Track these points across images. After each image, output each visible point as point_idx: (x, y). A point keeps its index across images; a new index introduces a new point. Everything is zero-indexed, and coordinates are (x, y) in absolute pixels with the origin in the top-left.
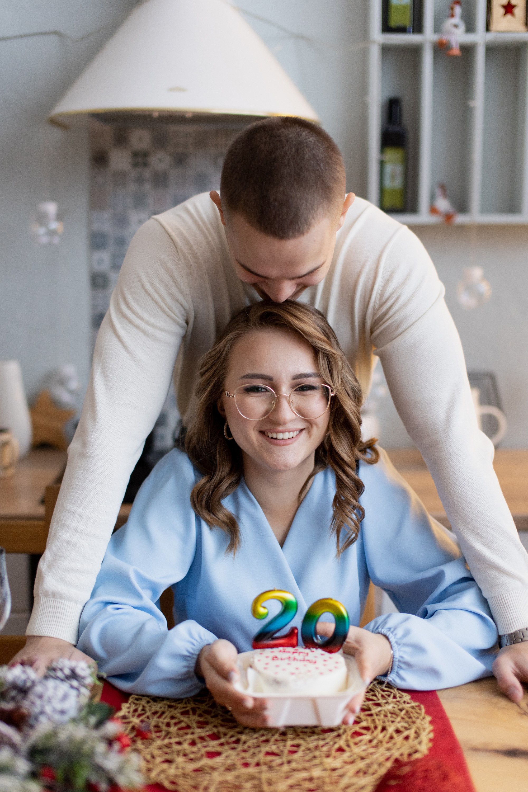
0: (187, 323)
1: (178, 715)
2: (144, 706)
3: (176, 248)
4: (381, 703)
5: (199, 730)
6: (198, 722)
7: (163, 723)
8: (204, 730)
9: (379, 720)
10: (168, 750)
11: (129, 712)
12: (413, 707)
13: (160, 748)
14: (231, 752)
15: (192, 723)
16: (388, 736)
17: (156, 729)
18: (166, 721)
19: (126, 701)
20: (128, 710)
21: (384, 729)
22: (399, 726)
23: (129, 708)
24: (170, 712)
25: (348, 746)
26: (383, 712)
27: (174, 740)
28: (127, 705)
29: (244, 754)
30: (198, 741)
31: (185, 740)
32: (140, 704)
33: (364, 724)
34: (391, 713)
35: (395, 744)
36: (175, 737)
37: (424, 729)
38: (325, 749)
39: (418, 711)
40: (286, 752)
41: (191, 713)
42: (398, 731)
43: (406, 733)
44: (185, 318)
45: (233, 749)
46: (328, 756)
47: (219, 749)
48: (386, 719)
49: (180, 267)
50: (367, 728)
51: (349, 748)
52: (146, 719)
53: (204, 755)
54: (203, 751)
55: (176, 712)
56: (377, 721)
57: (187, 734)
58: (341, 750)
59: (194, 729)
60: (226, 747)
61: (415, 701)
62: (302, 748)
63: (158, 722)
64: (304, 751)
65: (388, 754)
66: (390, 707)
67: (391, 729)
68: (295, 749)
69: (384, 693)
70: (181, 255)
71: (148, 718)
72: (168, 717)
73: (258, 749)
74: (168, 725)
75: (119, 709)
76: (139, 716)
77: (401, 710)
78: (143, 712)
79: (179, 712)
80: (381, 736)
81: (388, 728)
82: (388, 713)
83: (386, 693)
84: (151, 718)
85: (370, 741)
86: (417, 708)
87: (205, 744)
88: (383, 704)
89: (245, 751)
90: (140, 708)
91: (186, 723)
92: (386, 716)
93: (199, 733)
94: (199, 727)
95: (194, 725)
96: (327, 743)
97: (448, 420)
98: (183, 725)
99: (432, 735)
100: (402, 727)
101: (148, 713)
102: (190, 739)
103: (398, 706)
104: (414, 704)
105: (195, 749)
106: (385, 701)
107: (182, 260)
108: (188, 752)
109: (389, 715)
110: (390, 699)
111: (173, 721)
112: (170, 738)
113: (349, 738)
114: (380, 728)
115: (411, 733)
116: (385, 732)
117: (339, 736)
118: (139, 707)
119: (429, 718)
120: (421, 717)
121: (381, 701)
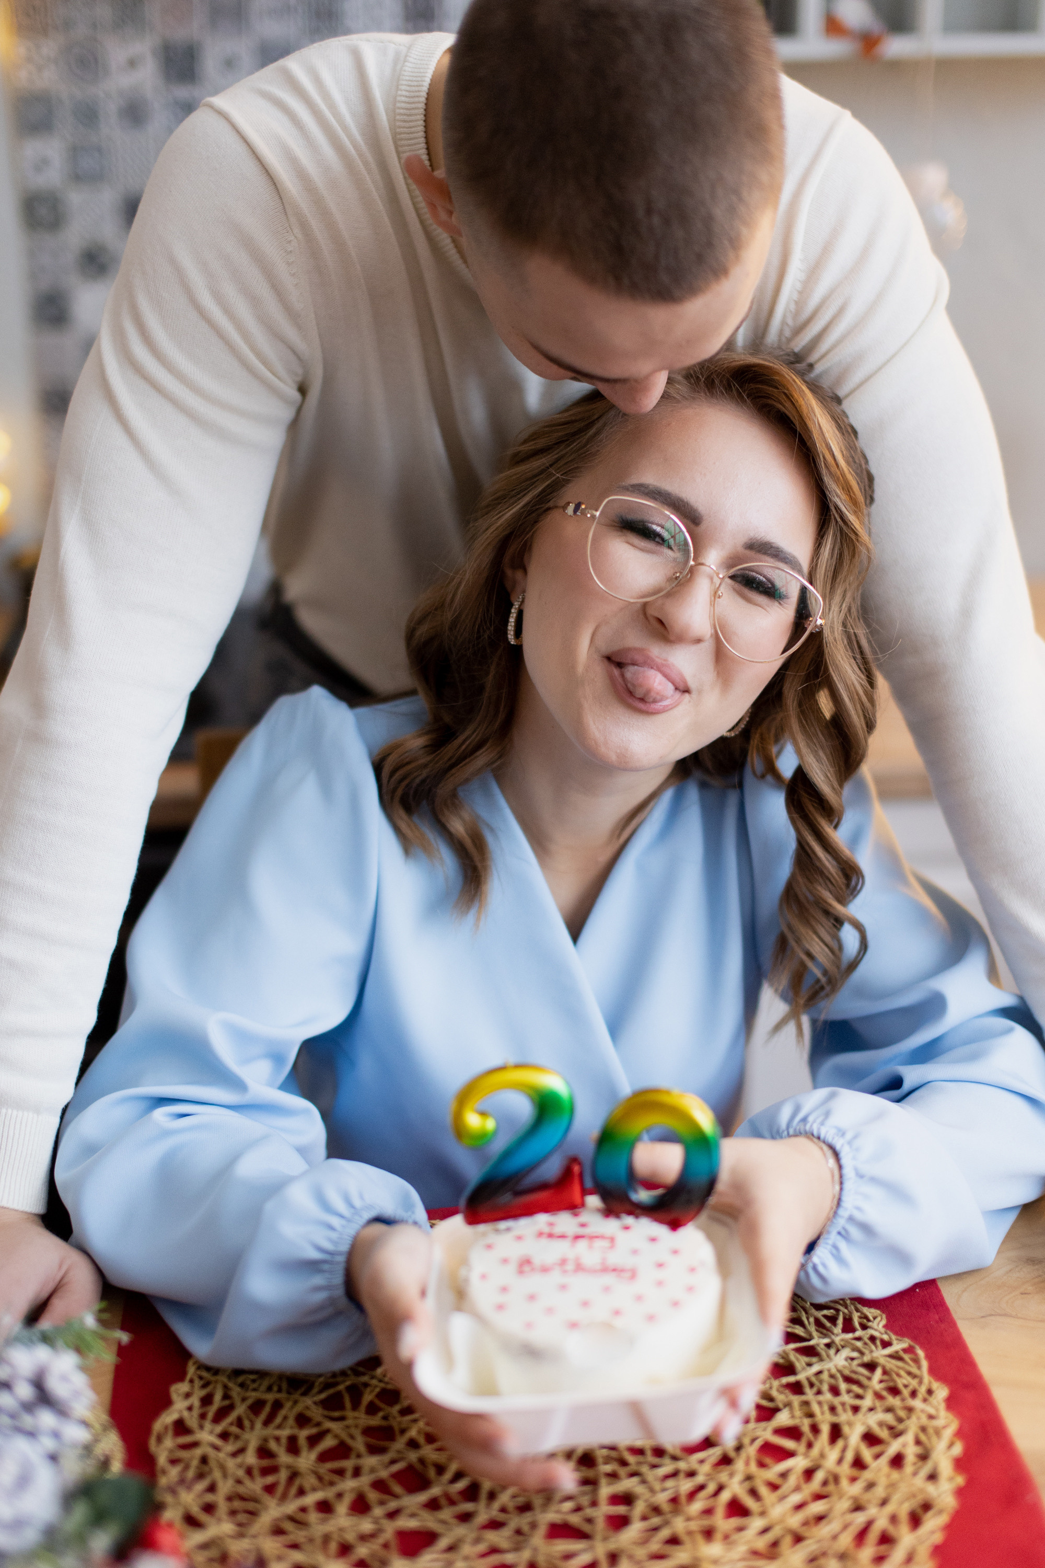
0: (302, 390)
1: (316, 1413)
2: (225, 1387)
3: (281, 198)
4: (818, 1345)
5: (370, 1461)
6: (368, 1431)
7: (277, 1439)
8: (386, 1458)
9: (820, 1403)
10: (299, 1535)
11: (190, 1408)
12: (895, 1356)
13: (278, 1531)
14: (461, 1530)
15: (352, 1437)
16: (849, 1456)
17: (266, 1463)
18: (285, 1433)
19: (181, 1378)
20: (187, 1403)
21: (836, 1433)
22: (873, 1421)
23: (188, 1395)
24: (296, 1402)
25: (753, 1493)
26: (825, 1376)
27: (310, 1499)
28: (183, 1387)
29: (493, 1537)
30: (373, 1496)
31: (340, 1495)
32: (216, 1382)
33: (783, 1419)
34: (848, 1380)
35: (870, 1486)
36: (314, 1489)
37: (938, 1432)
38: (697, 1506)
39: (914, 1370)
40: (600, 1524)
41: (348, 1403)
42: (870, 1439)
43: (894, 1448)
44: (299, 379)
45: (465, 1518)
46: (708, 1534)
47: (428, 1521)
48: (836, 1401)
49: (290, 249)
50: (793, 1433)
51: (758, 1504)
52: (234, 1429)
53: (394, 1543)
54: (390, 1529)
55: (308, 1401)
56: (816, 1408)
57: (340, 1472)
58: (737, 1509)
59: (359, 1456)
60: (447, 1513)
61: (901, 1333)
62: (640, 1507)
63: (265, 1440)
64: (644, 1518)
65: (860, 1519)
66: (839, 1361)
67: (854, 1436)
68: (621, 1509)
69: (820, 1314)
70: (293, 220)
71: (239, 1423)
72: (291, 1421)
73: (527, 1518)
74: (293, 1447)
75: (167, 1403)
76: (217, 1419)
77: (871, 1367)
78: (227, 1402)
79: (315, 1403)
80: (833, 1455)
81: (846, 1429)
82: (840, 1380)
83: (825, 1312)
84: (247, 1423)
85: (809, 1474)
86: (906, 1357)
87: (393, 1505)
88: (821, 1349)
89: (494, 1525)
90: (218, 1397)
91: (336, 1436)
92: (835, 1391)
93: (373, 1470)
94: (373, 1450)
95: (359, 1444)
96: (701, 1487)
97: (967, 612)
98: (328, 1443)
99: (958, 1449)
100: (881, 1424)
101: (240, 1410)
102: (353, 1490)
103: (862, 1353)
104: (899, 1345)
105: (366, 1526)
106: (826, 1341)
107: (297, 231)
108: (350, 1537)
109: (843, 1386)
110: (839, 1336)
111: (303, 1434)
112: (301, 1492)
113: (753, 1468)
114: (825, 1430)
115: (906, 1445)
116: (840, 1443)
117: (726, 1460)
118: (215, 1388)
119: (942, 1392)
120: (922, 1390)
121: (818, 1341)
